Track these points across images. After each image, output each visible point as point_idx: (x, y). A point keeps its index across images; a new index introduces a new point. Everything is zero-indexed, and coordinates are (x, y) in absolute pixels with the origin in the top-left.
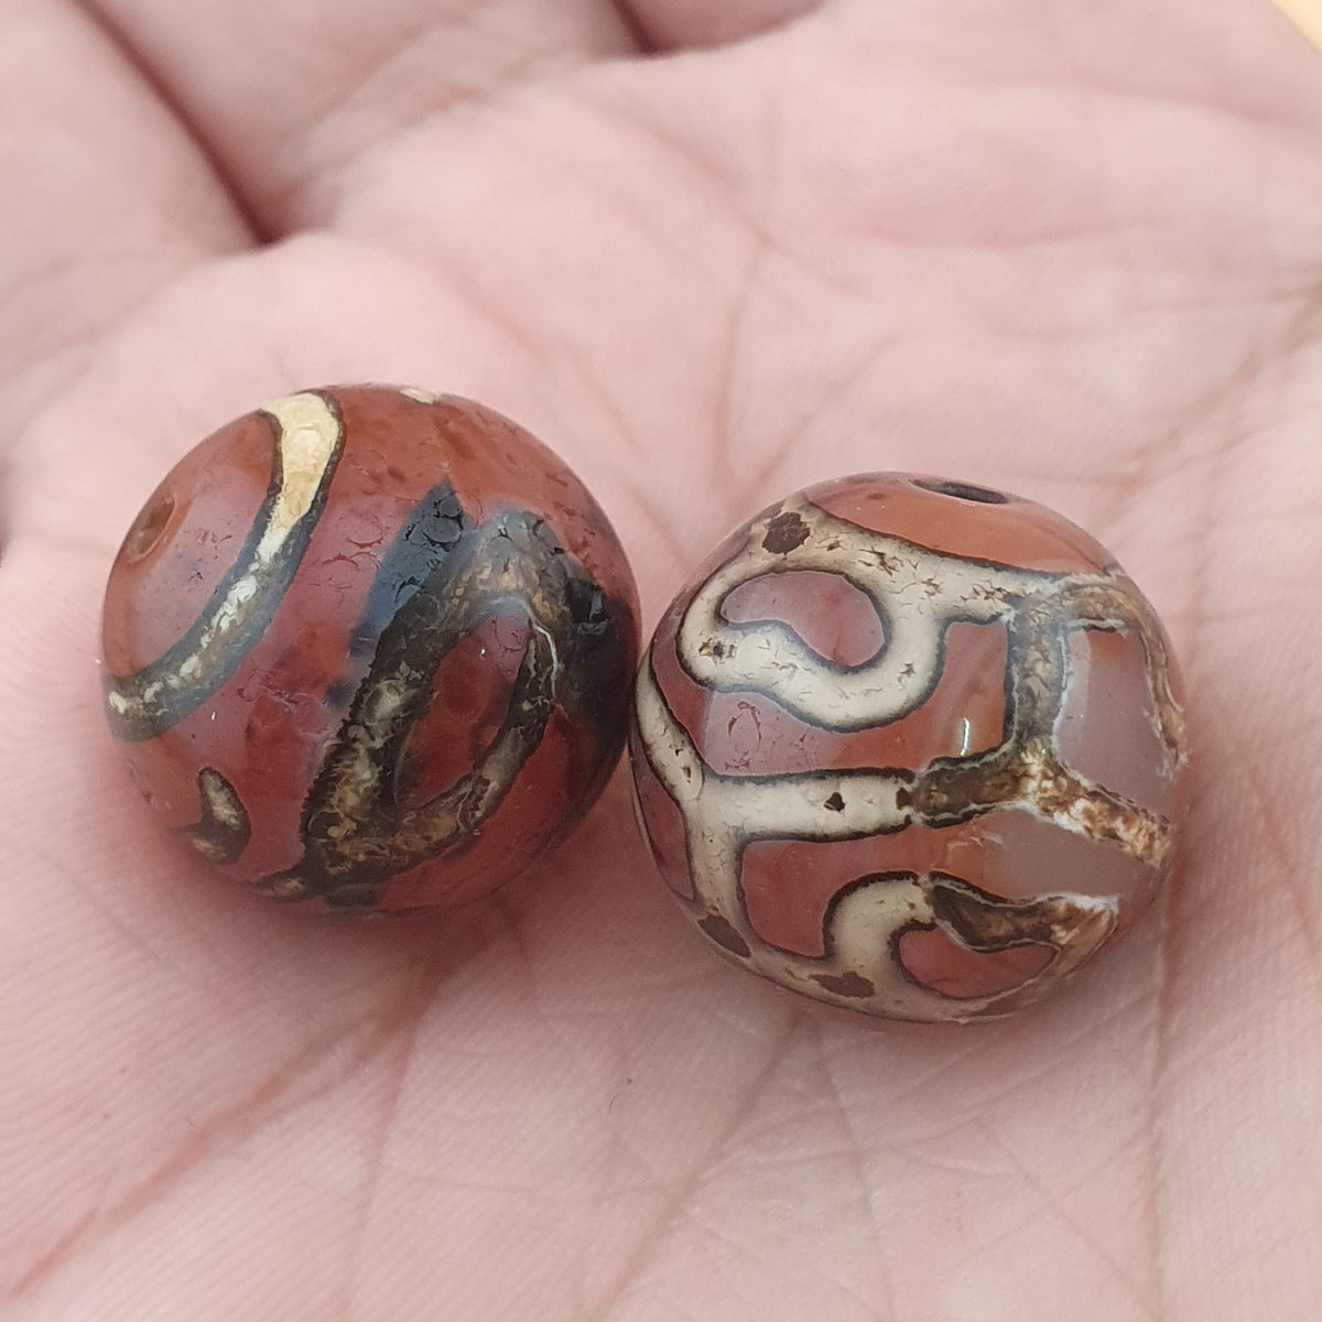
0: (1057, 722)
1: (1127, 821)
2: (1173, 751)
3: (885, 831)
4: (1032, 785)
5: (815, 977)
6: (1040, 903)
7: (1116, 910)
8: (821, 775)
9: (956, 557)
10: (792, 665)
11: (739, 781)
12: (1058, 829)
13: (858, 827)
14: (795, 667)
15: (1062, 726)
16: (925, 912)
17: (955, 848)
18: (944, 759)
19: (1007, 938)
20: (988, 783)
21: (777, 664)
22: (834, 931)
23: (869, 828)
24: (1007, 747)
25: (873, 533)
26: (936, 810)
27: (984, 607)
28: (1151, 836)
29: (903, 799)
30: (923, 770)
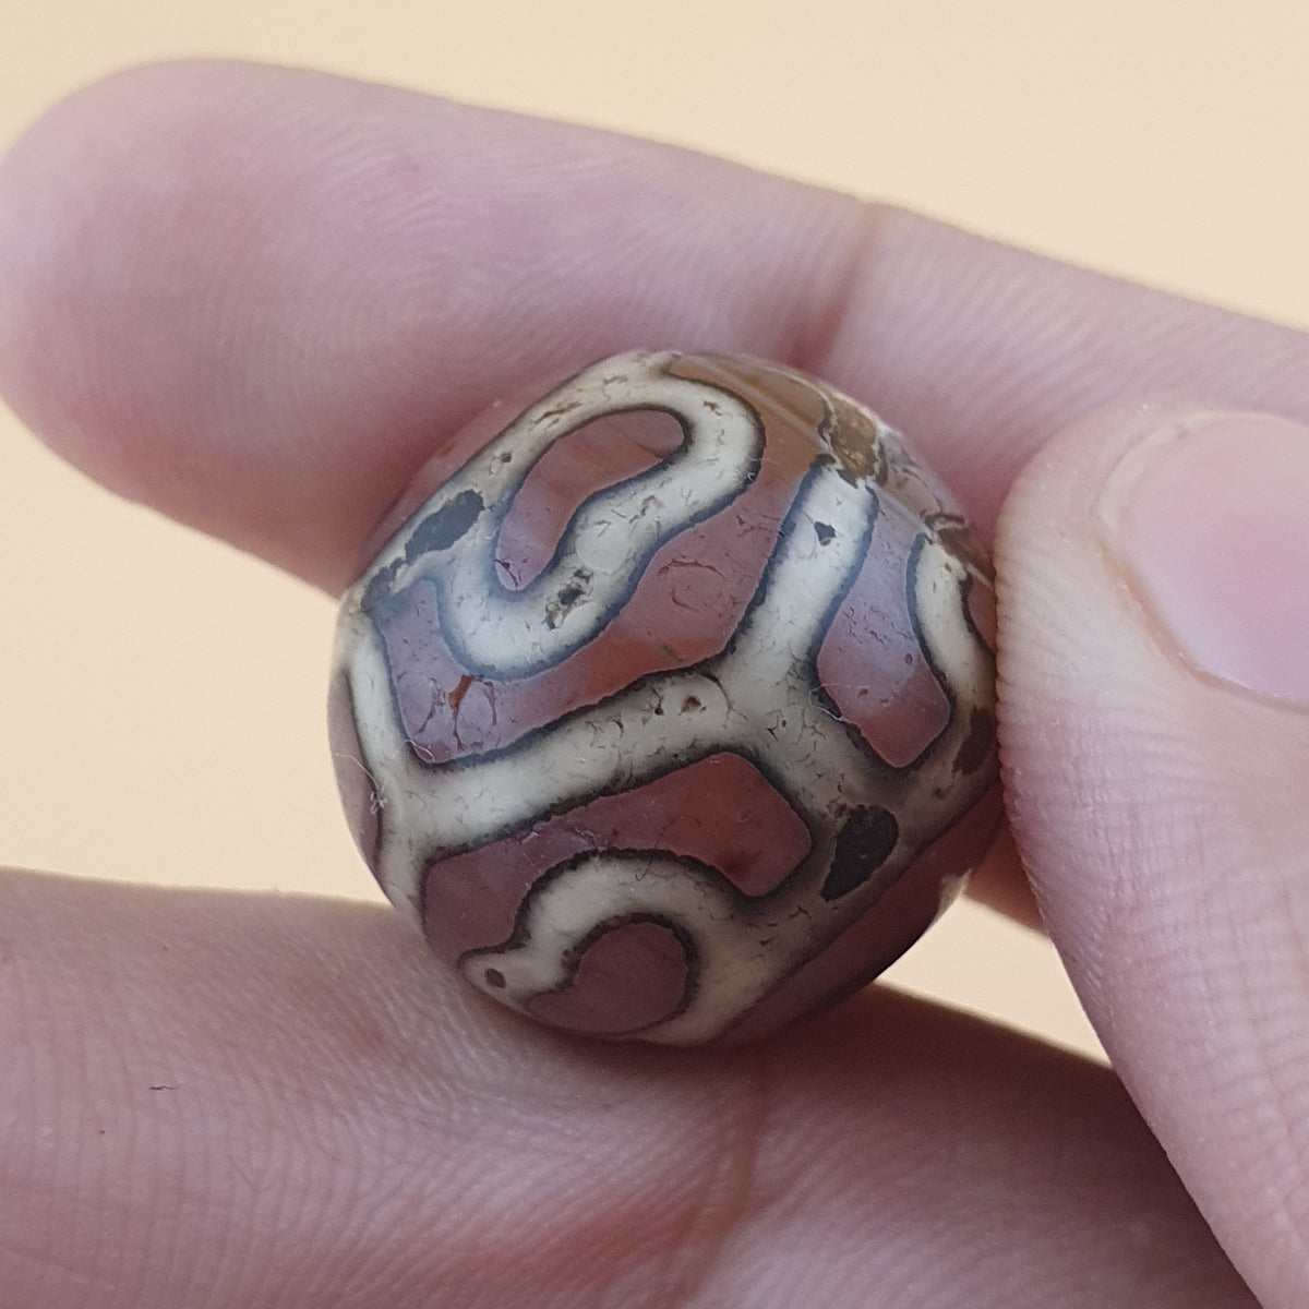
8: (789, 525)
10: (646, 501)
14: (652, 497)
16: (957, 566)
21: (636, 517)
26: (869, 468)
29: (848, 477)
30: (826, 446)
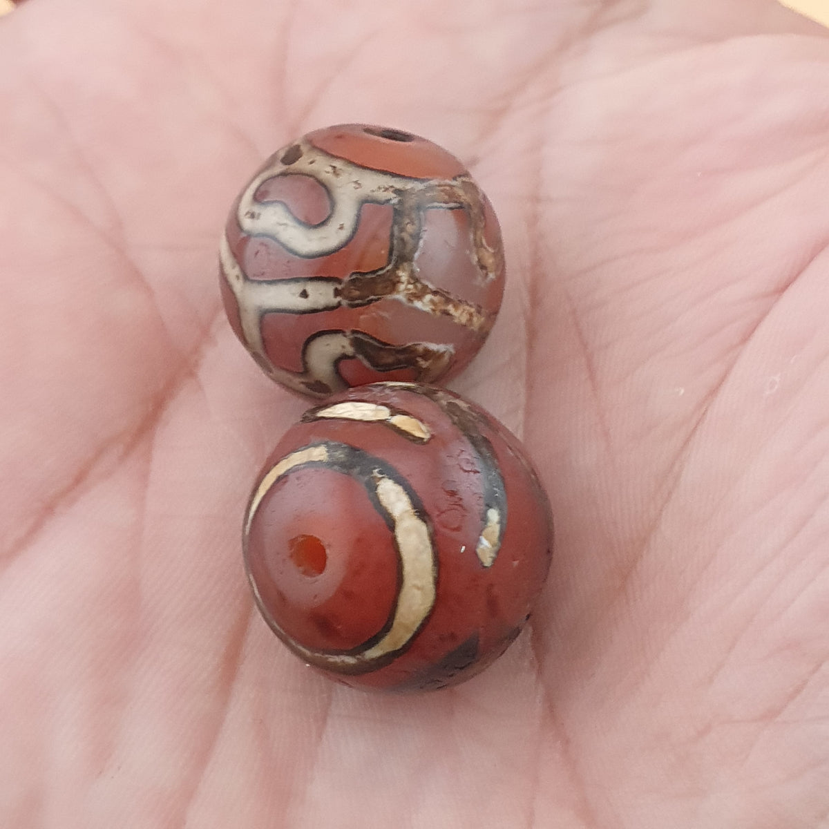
0: (416, 255)
1: (456, 307)
2: (485, 271)
3: (328, 309)
4: (402, 287)
5: (303, 383)
6: (409, 347)
7: (453, 351)
8: (296, 280)
9: (372, 169)
11: (260, 282)
12: (416, 310)
13: (315, 307)
14: (287, 225)
15: (420, 256)
16: (350, 350)
17: (365, 319)
18: (357, 273)
19: (393, 364)
20: (381, 285)
21: (279, 223)
22: (307, 359)
23: (320, 307)
24: (389, 267)
25: (333, 156)
26: (353, 299)
27: (382, 196)
28: (471, 315)
29: (337, 293)
30: (346, 279)
